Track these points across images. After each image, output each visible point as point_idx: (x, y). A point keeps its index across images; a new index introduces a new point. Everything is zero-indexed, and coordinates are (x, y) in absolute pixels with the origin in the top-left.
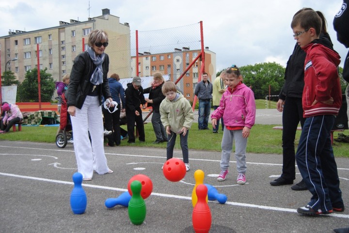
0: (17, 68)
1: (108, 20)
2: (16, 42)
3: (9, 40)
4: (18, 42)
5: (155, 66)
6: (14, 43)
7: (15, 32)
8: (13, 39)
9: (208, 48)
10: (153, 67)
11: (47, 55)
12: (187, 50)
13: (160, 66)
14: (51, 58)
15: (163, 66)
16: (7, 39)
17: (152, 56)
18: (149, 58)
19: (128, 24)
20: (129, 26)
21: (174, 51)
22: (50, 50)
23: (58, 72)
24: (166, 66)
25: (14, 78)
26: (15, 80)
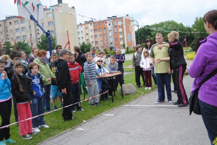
0: (12, 38)
1: (61, 6)
2: (10, 23)
3: (6, 22)
4: (12, 23)
5: (96, 29)
6: (9, 23)
7: (9, 17)
8: (8, 21)
9: (128, 15)
10: (95, 30)
11: (28, 30)
12: (115, 18)
13: (100, 29)
14: (31, 32)
15: (101, 29)
16: (5, 22)
17: (94, 23)
18: (92, 24)
19: (74, 7)
20: (74, 8)
21: (107, 19)
22: (30, 26)
23: (36, 39)
24: (103, 29)
25: (11, 44)
26: (12, 46)
